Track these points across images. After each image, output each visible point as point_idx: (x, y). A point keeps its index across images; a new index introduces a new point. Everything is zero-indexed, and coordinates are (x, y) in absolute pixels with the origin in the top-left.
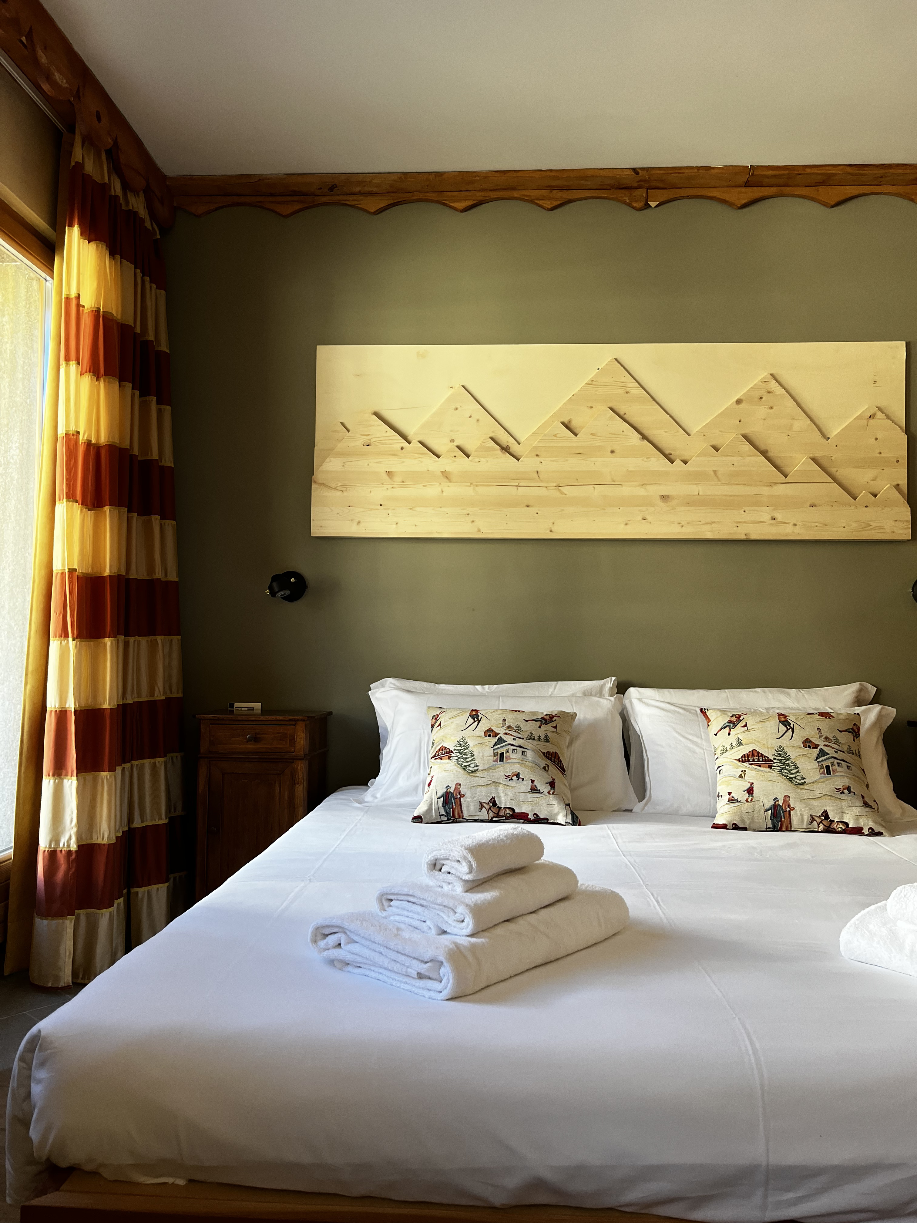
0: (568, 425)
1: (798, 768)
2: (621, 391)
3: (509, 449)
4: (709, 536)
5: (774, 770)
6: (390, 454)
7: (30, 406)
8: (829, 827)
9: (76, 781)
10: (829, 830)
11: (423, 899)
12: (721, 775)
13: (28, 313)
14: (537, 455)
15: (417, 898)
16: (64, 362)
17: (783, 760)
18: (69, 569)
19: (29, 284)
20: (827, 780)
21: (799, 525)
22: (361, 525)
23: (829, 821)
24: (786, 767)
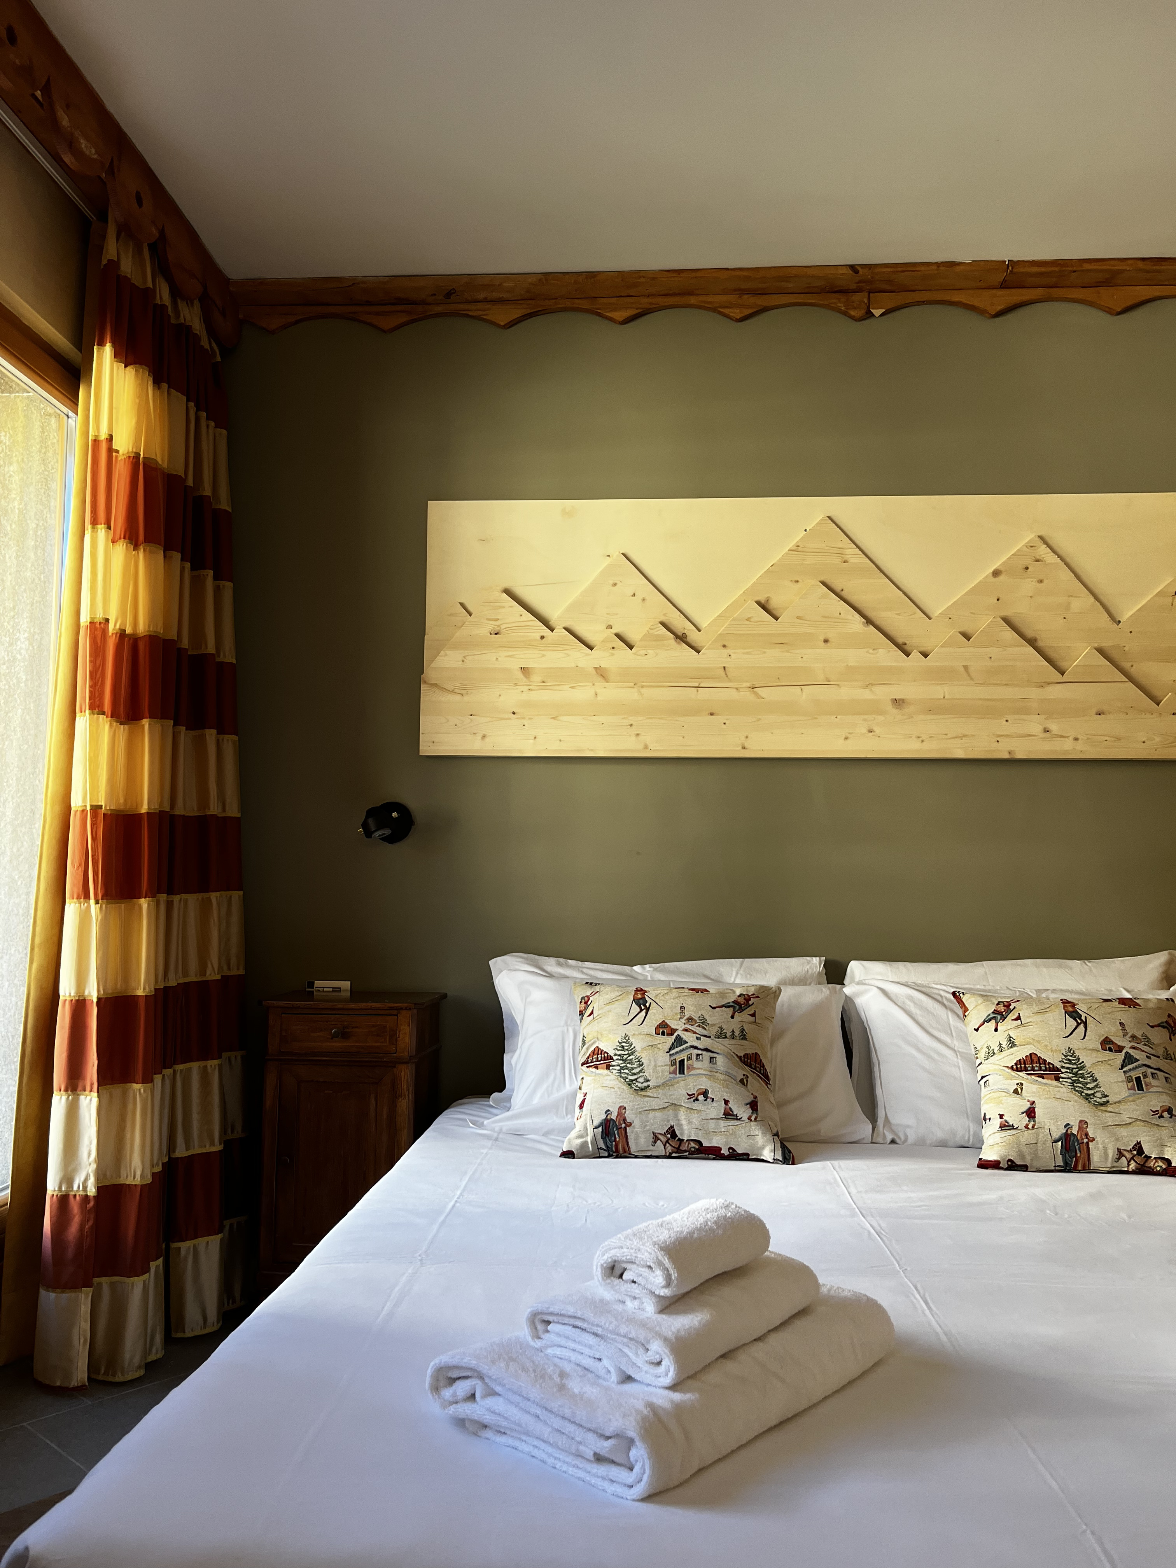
0: (765, 604)
1: (1096, 1080)
2: (837, 561)
3: (686, 638)
4: (960, 754)
5: (1063, 1083)
6: (527, 645)
7: (45, 582)
8: (1143, 1165)
9: (97, 1099)
10: (1144, 1170)
11: (597, 1326)
12: (987, 1089)
13: (44, 460)
14: (724, 646)
15: (589, 1324)
16: (89, 526)
17: (1075, 1068)
18: (91, 806)
19: (45, 422)
20: (1138, 1099)
21: (1082, 739)
22: (487, 740)
23: (1144, 1157)
24: (1080, 1079)
